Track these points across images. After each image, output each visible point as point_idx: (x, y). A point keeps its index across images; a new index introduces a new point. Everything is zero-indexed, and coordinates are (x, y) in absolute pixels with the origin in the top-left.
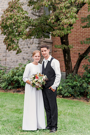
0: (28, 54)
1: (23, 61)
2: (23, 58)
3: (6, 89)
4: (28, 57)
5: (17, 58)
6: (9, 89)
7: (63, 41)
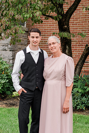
7: (64, 27)
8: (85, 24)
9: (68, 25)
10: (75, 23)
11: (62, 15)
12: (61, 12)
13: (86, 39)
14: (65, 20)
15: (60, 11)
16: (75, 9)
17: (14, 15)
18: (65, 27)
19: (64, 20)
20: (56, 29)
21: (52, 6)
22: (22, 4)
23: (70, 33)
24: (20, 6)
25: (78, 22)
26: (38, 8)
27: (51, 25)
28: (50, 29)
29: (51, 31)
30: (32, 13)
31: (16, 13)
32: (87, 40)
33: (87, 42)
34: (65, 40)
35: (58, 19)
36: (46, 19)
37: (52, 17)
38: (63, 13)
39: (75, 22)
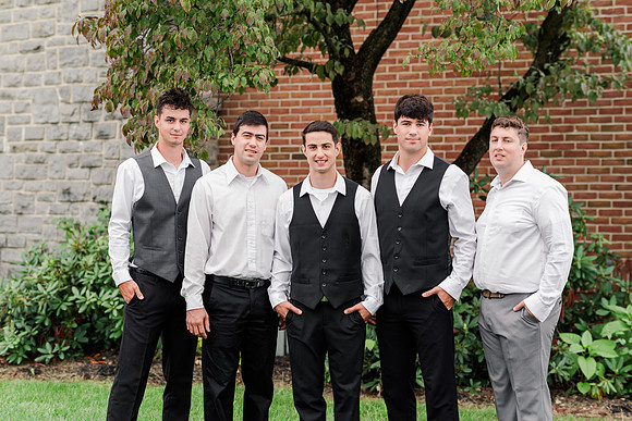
0: (94, 171)
1: (66, 205)
2: (67, 192)
3: (24, 361)
4: (98, 185)
5: (22, 192)
6: (43, 362)
7: (353, 101)
8: (435, 84)
9: (368, 93)
10: (398, 81)
11: (343, 61)
12: (342, 51)
13: (441, 140)
14: (358, 74)
15: (338, 48)
16: (392, 36)
17: (190, 81)
18: (357, 102)
19: (353, 74)
20: (326, 103)
21: (309, 31)
22: (215, 46)
23: (373, 121)
24: (209, 51)
25: (411, 77)
26: (264, 57)
27: (309, 88)
28: (304, 103)
29: (308, 111)
30: (247, 74)
31: (197, 74)
32: (443, 143)
33: (444, 152)
34: (358, 148)
35: (332, 75)
36: (287, 72)
37: (310, 67)
38: (347, 53)
39: (398, 74)
